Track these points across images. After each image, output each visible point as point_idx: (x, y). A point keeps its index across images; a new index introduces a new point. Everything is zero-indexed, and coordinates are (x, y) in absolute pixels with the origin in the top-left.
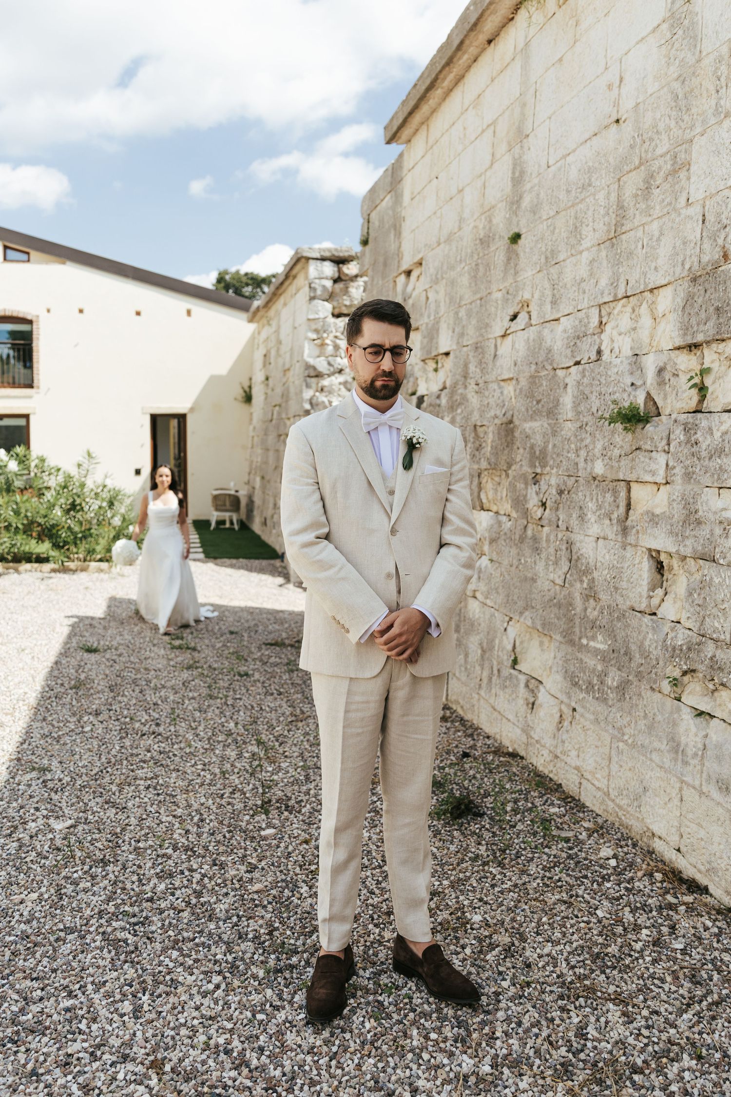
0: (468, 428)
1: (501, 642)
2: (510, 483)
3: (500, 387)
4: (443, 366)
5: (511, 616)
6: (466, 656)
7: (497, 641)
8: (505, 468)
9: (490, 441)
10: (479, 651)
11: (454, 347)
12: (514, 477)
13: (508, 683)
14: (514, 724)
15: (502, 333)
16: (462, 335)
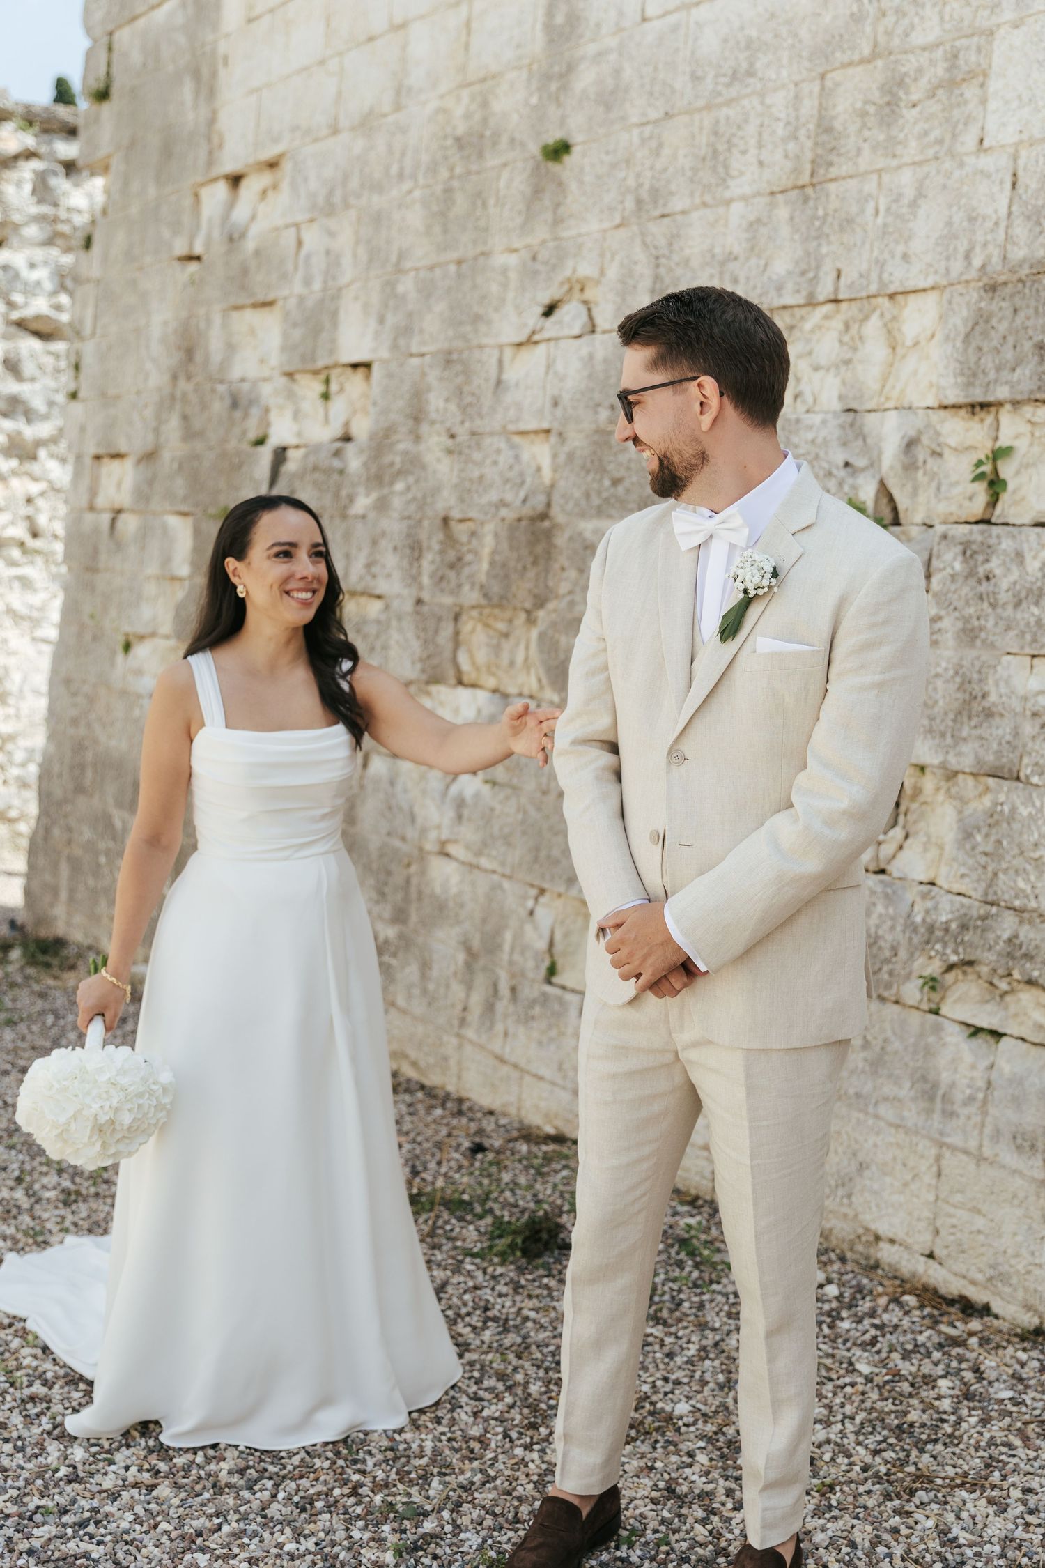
0: (426, 523)
1: (518, 936)
2: (541, 636)
3: (513, 447)
4: (341, 390)
5: (545, 886)
6: (425, 966)
7: (508, 936)
8: (528, 605)
9: (486, 552)
10: (461, 957)
11: (384, 353)
12: (554, 625)
13: (537, 1010)
14: (553, 1084)
15: (522, 337)
16: (406, 331)
